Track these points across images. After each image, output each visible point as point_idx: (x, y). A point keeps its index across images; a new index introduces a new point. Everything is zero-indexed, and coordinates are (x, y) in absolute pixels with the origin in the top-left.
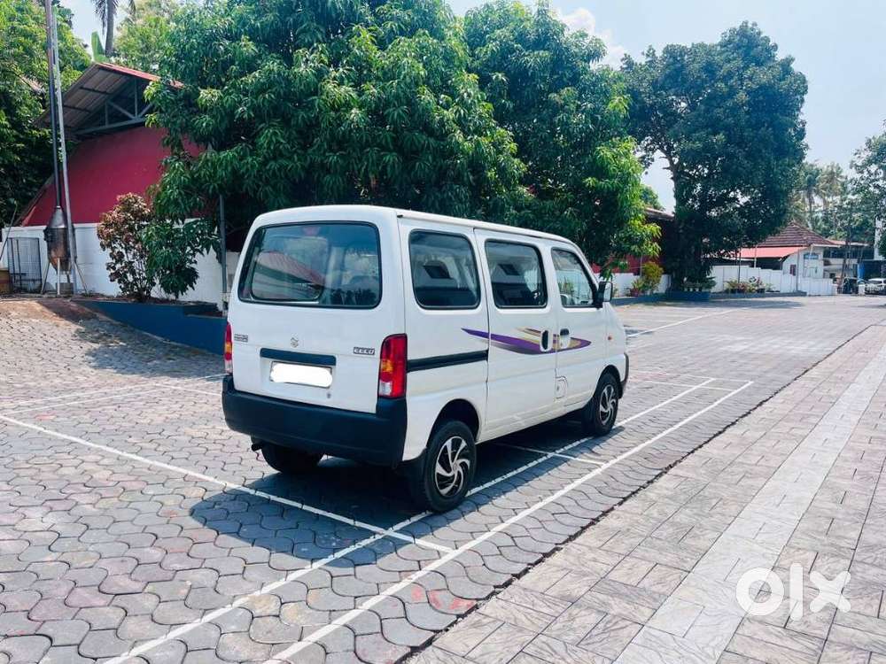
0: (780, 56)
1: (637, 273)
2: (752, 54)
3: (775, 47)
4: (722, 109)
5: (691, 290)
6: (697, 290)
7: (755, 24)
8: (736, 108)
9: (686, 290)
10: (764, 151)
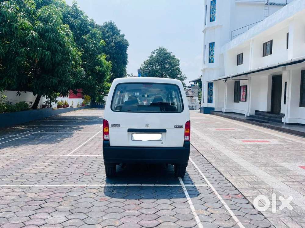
0: (121, 33)
1: (83, 98)
2: (114, 31)
3: (120, 31)
4: (108, 47)
5: (98, 104)
6: (100, 104)
7: (114, 22)
8: (112, 47)
9: (97, 104)
10: (120, 62)
